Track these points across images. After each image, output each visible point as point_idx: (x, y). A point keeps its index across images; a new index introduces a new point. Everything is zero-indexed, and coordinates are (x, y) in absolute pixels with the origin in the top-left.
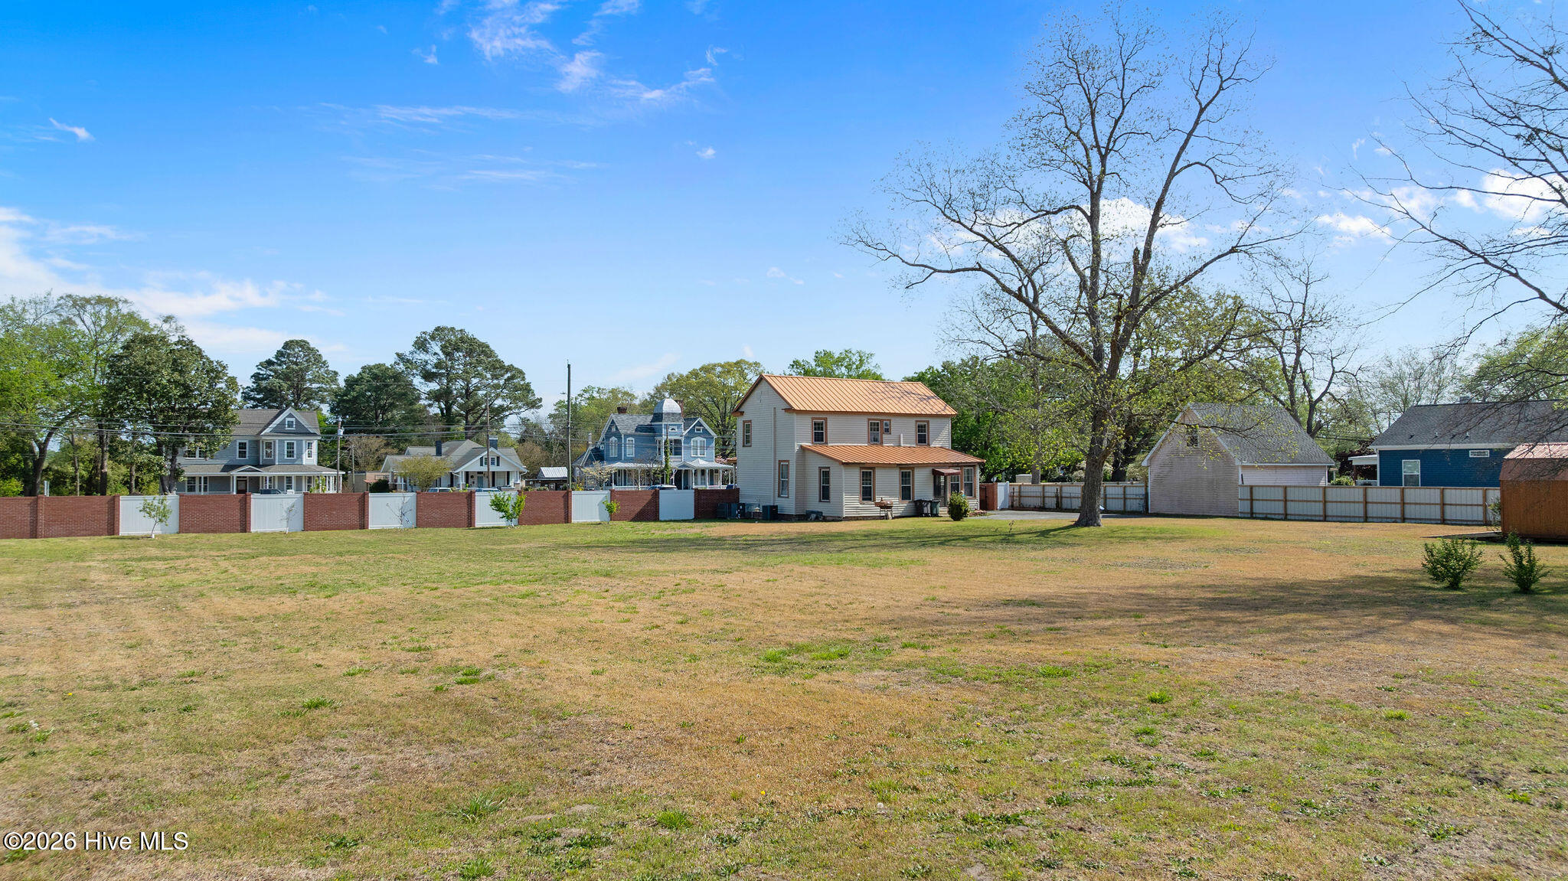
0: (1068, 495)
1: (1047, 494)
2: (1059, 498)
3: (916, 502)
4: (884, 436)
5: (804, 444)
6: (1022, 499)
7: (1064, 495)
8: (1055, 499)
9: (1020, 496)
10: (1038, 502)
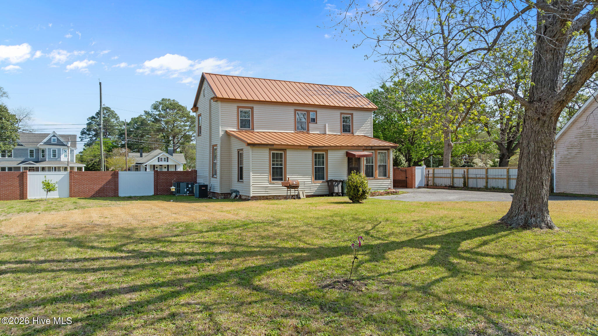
0: (474, 176)
1: (455, 176)
2: (466, 179)
3: (328, 181)
4: (310, 125)
5: (229, 129)
6: (435, 179)
7: (470, 176)
8: (463, 180)
9: (434, 177)
10: (448, 182)
